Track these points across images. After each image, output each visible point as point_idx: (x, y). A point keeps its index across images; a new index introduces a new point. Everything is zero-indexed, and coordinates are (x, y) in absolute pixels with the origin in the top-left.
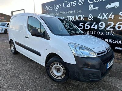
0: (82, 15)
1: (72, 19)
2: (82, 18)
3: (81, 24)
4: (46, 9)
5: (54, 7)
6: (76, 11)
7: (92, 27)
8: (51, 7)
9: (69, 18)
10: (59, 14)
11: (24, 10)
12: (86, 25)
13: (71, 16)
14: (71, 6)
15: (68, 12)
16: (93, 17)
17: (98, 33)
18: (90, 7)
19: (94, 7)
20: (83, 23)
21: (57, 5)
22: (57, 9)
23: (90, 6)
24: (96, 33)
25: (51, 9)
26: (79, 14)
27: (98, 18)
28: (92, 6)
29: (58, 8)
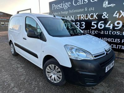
0: (94, 14)
1: (83, 17)
2: (95, 16)
3: (94, 24)
4: (54, 8)
5: (63, 5)
6: (88, 9)
7: (107, 26)
8: (59, 6)
9: (80, 16)
10: (68, 12)
11: (30, 9)
12: (99, 25)
13: (82, 15)
14: (82, 3)
15: (79, 11)
16: (108, 15)
17: (114, 33)
18: (104, 4)
19: (109, 4)
20: (96, 22)
21: (67, 3)
22: (66, 8)
23: (104, 2)
24: (111, 33)
25: (60, 7)
26: (92, 12)
27: (114, 16)
28: (107, 2)
29: (67, 6)
